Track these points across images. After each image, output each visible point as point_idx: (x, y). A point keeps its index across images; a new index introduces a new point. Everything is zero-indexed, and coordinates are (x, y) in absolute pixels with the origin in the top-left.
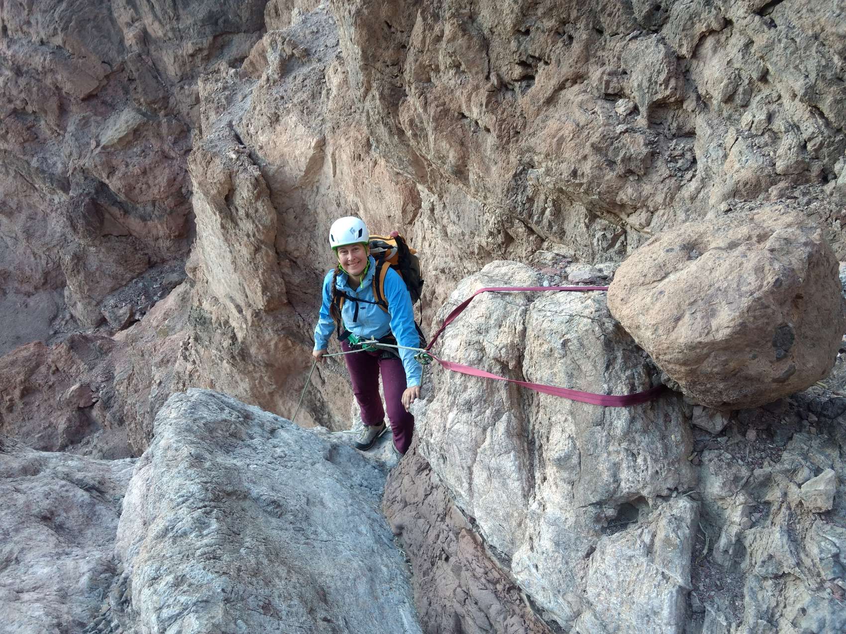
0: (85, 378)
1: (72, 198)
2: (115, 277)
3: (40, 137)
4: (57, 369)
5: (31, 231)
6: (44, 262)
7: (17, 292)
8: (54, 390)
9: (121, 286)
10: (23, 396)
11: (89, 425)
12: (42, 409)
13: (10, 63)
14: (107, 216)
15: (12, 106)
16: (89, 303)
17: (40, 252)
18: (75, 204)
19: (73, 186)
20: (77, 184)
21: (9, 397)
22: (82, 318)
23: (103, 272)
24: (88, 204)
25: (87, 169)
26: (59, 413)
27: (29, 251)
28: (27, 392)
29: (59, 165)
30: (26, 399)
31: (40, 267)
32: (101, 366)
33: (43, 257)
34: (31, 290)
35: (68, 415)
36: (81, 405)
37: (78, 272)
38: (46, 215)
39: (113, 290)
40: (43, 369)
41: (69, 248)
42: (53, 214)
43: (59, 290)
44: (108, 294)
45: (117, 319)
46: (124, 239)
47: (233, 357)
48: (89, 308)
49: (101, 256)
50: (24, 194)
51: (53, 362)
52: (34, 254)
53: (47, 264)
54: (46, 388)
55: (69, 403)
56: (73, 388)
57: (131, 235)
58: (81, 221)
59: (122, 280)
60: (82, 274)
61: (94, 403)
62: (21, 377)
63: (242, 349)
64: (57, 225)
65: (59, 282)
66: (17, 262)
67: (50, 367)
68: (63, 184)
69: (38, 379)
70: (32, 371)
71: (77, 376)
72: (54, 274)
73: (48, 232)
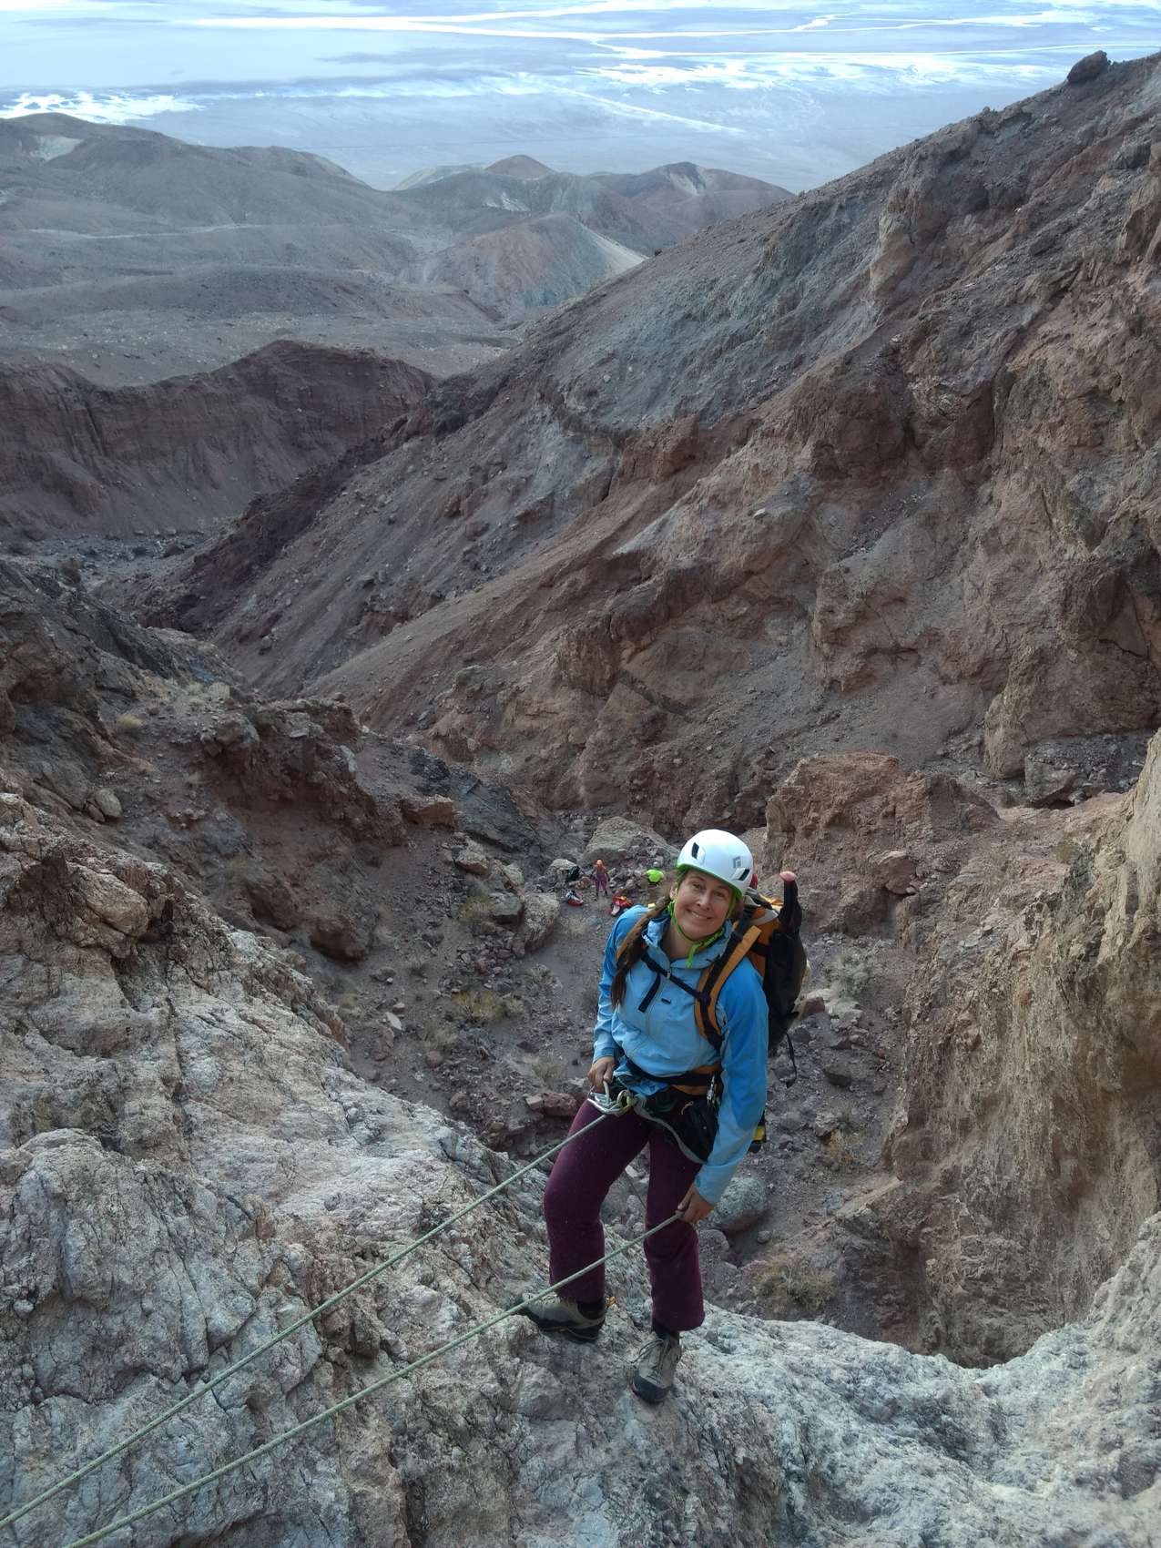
0: (919, 848)
1: (1093, 559)
2: (1079, 716)
3: (1107, 445)
4: (894, 813)
5: (1006, 587)
6: (994, 641)
7: (935, 669)
8: (870, 842)
9: (1081, 734)
10: (831, 824)
11: (882, 921)
12: (843, 856)
13: (1134, 309)
14: (1128, 610)
15: (1093, 382)
16: (1016, 737)
17: (998, 625)
18: (1090, 569)
19: (1106, 540)
20: (1114, 539)
21: (816, 815)
22: (992, 754)
23: (1066, 698)
24: (1110, 578)
25: (1145, 520)
26: (857, 877)
27: (984, 616)
28: (839, 821)
29: (1107, 500)
30: (832, 831)
31: (985, 646)
32: (952, 844)
33: (999, 633)
34: (953, 675)
35: (864, 888)
36: (889, 886)
37: (1029, 681)
38: (1041, 570)
39: (1065, 734)
40: (877, 801)
41: (1040, 636)
42: (1051, 574)
43: (990, 693)
44: (1053, 737)
45: (1040, 782)
46: (1132, 660)
47: (1071, 982)
48: (1011, 744)
49: (1078, 671)
50: (1029, 527)
51: (894, 798)
52: (989, 623)
53: (997, 647)
54: (863, 831)
55: (876, 871)
56: (895, 854)
57: (1148, 658)
58: (1082, 602)
59: (1088, 725)
60: (1033, 686)
61: (908, 894)
62: (843, 797)
63: (1094, 980)
64: (1046, 592)
65: (996, 682)
66: (959, 625)
67: (886, 804)
68: (1093, 532)
69: (862, 812)
70: (862, 796)
71: (911, 839)
72: (997, 666)
73: (1028, 599)
